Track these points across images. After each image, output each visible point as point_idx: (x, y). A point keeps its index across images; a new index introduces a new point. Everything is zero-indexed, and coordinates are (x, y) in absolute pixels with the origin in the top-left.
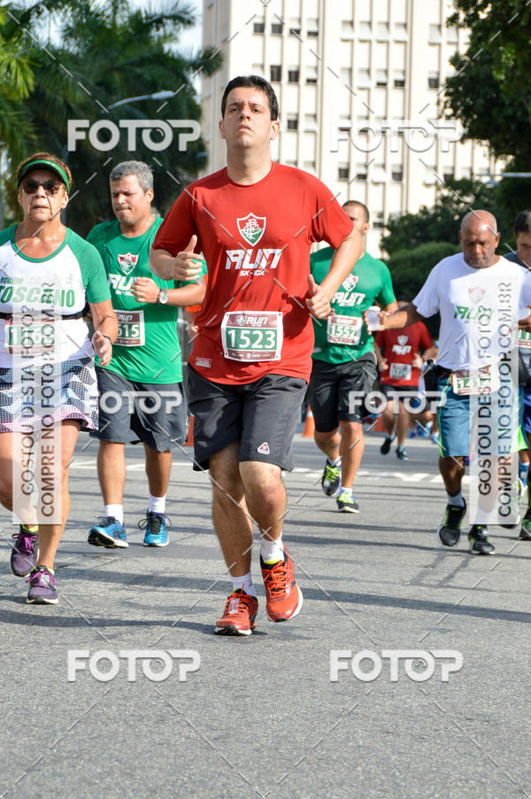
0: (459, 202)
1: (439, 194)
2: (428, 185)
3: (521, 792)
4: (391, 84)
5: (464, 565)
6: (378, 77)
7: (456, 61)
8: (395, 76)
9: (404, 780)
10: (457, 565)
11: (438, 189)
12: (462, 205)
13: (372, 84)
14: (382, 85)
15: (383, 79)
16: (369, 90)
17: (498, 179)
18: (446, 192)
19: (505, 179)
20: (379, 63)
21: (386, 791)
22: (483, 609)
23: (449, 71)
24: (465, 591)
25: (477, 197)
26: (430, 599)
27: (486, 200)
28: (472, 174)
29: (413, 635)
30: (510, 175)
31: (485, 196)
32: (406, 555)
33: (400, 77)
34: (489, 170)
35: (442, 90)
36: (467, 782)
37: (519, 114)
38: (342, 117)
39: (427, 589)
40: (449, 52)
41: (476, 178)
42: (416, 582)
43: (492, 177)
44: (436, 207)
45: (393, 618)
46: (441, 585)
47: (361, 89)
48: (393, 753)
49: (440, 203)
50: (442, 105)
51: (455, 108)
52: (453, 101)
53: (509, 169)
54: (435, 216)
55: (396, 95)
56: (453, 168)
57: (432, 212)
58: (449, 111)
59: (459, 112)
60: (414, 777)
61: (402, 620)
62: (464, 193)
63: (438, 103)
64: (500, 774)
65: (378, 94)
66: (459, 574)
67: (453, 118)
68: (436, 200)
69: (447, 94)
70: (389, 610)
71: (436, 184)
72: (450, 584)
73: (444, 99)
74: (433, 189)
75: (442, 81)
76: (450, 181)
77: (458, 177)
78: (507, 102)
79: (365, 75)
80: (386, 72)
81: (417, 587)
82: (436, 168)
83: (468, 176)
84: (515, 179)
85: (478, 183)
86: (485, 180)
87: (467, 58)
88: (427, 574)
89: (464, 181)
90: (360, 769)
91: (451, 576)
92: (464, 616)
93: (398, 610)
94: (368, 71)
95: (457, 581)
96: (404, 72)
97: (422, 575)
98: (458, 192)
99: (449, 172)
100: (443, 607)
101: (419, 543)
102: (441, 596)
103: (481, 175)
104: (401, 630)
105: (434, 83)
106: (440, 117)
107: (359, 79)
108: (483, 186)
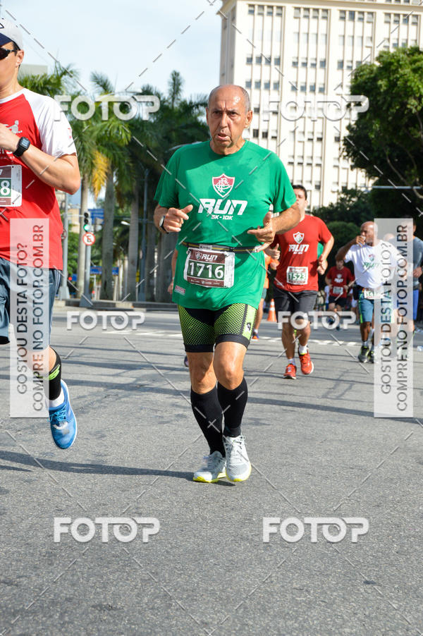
0: (349, 201)
1: (339, 197)
2: (333, 192)
3: (378, 506)
4: (315, 140)
5: (350, 388)
6: (308, 136)
7: (349, 127)
8: (317, 135)
9: (317, 499)
10: (345, 388)
11: (339, 194)
12: (351, 202)
13: (305, 139)
14: (311, 140)
15: (311, 137)
16: (304, 142)
17: (370, 189)
18: (343, 196)
19: (374, 189)
20: (309, 128)
21: (308, 505)
22: (359, 411)
23: (345, 133)
24: (350, 402)
25: (359, 198)
26: (331, 405)
27: (364, 200)
28: (356, 186)
29: (323, 424)
30: (376, 187)
31: (363, 198)
32: (319, 383)
33: (320, 136)
34: (365, 184)
35: (342, 143)
36: (350, 500)
37: (381, 156)
38: (289, 156)
39: (329, 400)
40: (345, 123)
41: (359, 189)
42: (325, 397)
43: (367, 188)
44: (338, 203)
45: (313, 415)
46: (338, 398)
47: (300, 142)
48: (312, 485)
49: (339, 201)
50: (342, 150)
51: (348, 152)
52: (347, 148)
53: (375, 184)
54: (337, 208)
55: (318, 145)
56: (347, 183)
57: (335, 206)
58: (345, 154)
59: (350, 154)
60: (322, 498)
61: (317, 416)
62: (353, 196)
63: (340, 149)
64: (367, 497)
65: (308, 144)
66: (347, 393)
67: (347, 157)
68: (338, 200)
69: (344, 144)
70: (311, 411)
71: (338, 191)
72: (343, 398)
73: (343, 147)
74: (336, 194)
75: (342, 138)
76: (345, 190)
77: (349, 188)
78: (375, 149)
79: (302, 135)
80: (313, 133)
81: (325, 399)
82: (338, 183)
83: (354, 187)
84: (379, 189)
85: (359, 191)
86: (363, 189)
87: (355, 126)
88: (331, 392)
89: (352, 190)
90: (294, 493)
91: (343, 394)
92: (349, 415)
93: (315, 411)
94: (304, 133)
95: (347, 396)
96: (322, 133)
97: (328, 393)
98: (349, 196)
99: (345, 185)
100: (339, 410)
101: (326, 376)
102: (337, 404)
103: (361, 187)
104: (316, 421)
105: (337, 139)
106: (340, 156)
107: (299, 137)
108: (362, 193)
